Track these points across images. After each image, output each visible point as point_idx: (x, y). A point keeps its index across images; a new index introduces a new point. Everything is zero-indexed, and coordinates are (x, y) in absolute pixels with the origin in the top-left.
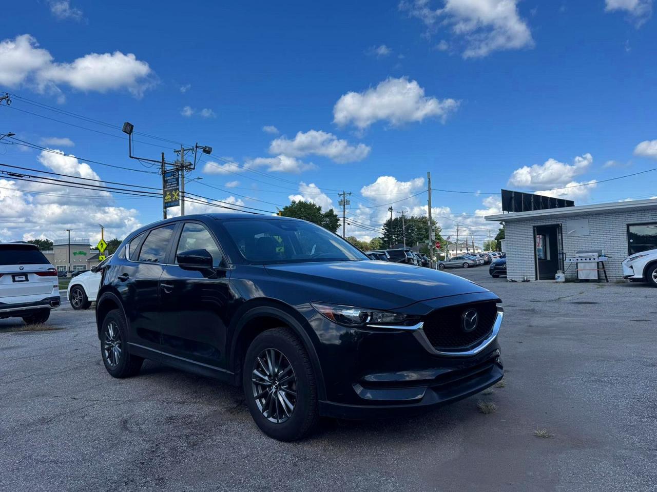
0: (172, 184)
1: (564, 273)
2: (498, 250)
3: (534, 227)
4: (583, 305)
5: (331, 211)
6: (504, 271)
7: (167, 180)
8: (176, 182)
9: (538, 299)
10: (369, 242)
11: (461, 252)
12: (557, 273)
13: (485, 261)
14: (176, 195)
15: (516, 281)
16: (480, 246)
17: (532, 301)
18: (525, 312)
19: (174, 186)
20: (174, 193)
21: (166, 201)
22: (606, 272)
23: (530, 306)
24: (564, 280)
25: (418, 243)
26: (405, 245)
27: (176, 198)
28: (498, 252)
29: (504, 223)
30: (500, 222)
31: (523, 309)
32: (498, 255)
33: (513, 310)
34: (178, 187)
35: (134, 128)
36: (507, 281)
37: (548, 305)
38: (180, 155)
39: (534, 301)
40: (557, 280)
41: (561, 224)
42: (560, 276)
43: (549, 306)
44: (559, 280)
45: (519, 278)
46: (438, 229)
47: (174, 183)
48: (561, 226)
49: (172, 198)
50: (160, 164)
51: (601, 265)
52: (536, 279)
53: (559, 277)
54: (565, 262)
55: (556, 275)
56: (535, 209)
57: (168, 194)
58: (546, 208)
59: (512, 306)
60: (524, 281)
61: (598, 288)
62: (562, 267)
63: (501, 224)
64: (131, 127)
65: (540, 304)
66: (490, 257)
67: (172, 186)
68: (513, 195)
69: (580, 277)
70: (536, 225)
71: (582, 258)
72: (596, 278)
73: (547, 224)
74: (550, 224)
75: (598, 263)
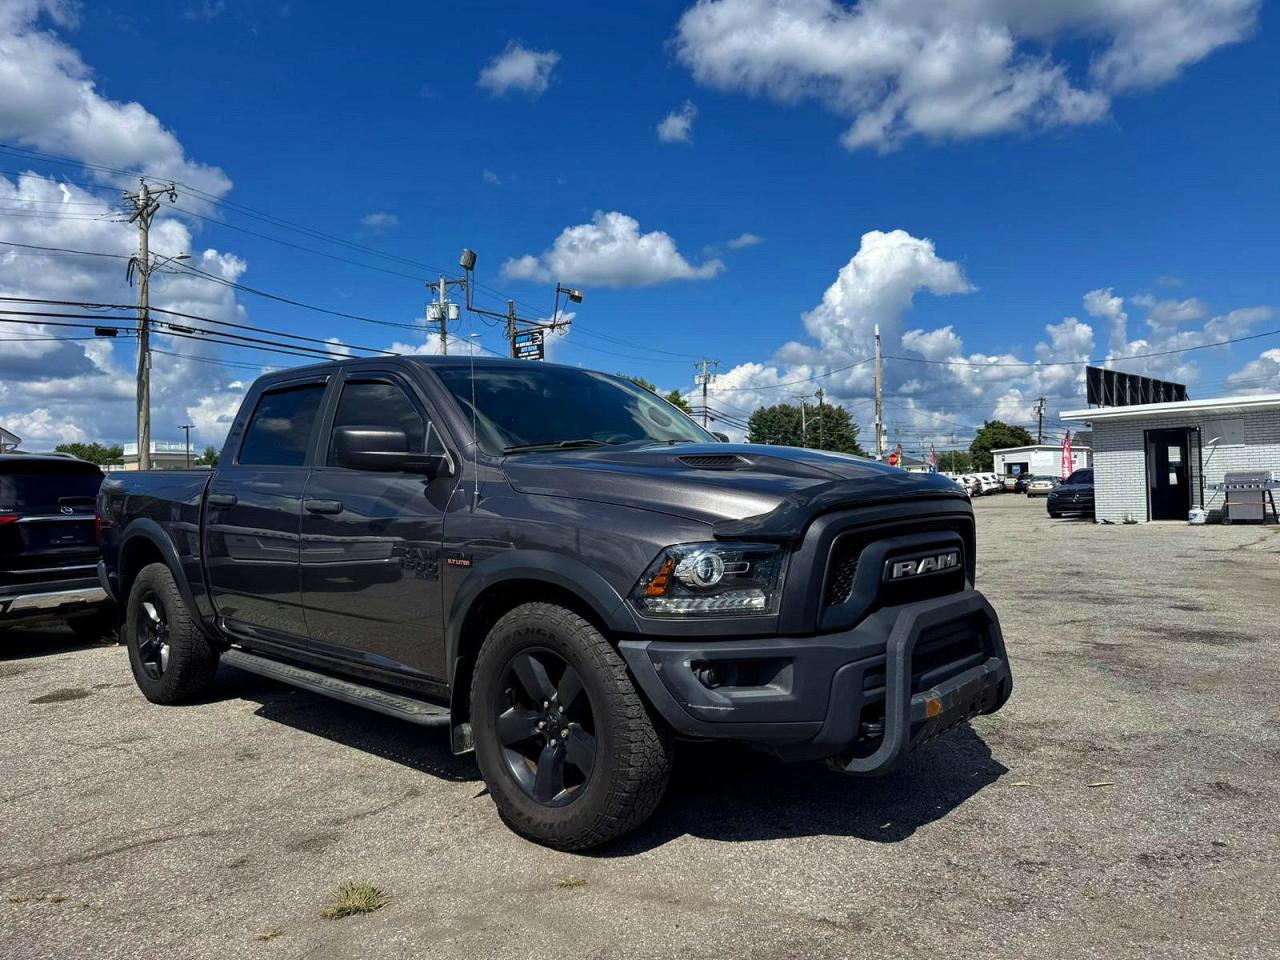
1: (1202, 508)
3: (1145, 431)
7: (520, 348)
12: (1192, 509)
15: (1113, 523)
24: (1204, 520)
29: (1091, 424)
36: (1095, 522)
40: (1193, 521)
41: (1200, 428)
42: (1198, 513)
44: (1195, 520)
45: (1116, 517)
48: (1199, 431)
51: (1268, 496)
52: (1148, 520)
53: (1195, 515)
54: (1205, 490)
55: (1191, 512)
60: (1127, 522)
62: (1200, 499)
68: (1102, 378)
69: (1232, 516)
70: (1150, 428)
71: (1236, 485)
72: (1261, 517)
73: (1170, 427)
74: (1175, 426)
75: (1264, 493)
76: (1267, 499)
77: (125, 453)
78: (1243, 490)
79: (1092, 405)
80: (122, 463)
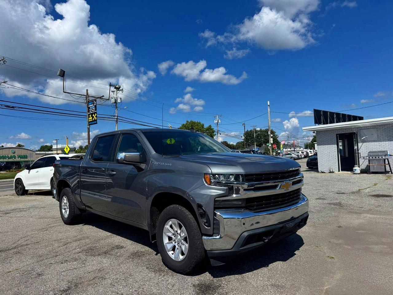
0: (92, 110)
1: (359, 167)
2: (313, 148)
3: (337, 135)
4: (381, 198)
5: (210, 126)
6: (316, 164)
7: (90, 107)
8: (95, 108)
9: (343, 191)
10: (235, 145)
11: (291, 150)
12: (354, 167)
13: (304, 155)
14: (95, 116)
15: (324, 172)
16: (302, 146)
17: (338, 193)
18: (333, 206)
19: (94, 111)
20: (94, 116)
21: (89, 121)
22: (391, 166)
23: (337, 199)
24: (359, 172)
25: (264, 145)
26: (255, 146)
27: (95, 118)
28: (313, 150)
29: (315, 132)
30: (313, 132)
31: (332, 202)
32: (313, 152)
33: (323, 204)
34: (96, 111)
35: (65, 72)
36: (318, 172)
37: (352, 197)
38: (115, 94)
39: (340, 193)
40: (355, 172)
41: (357, 133)
42: (357, 169)
43: (353, 199)
44: (356, 172)
45: (326, 170)
46: (276, 136)
47: (94, 109)
48: (357, 134)
49: (92, 119)
50: (85, 97)
51: (387, 161)
52: (339, 171)
53: (356, 170)
54: (360, 159)
55: (354, 168)
56: (337, 122)
57: (90, 116)
58: (345, 121)
59: (323, 199)
60: (330, 172)
61: (387, 179)
62: (358, 163)
63: (314, 133)
64: (63, 72)
65: (344, 196)
66: (307, 153)
67: (92, 111)
68: (322, 114)
69: (371, 170)
70: (338, 133)
71: (373, 156)
72: (384, 171)
73: (346, 132)
74: (348, 132)
75: (385, 160)
76: (387, 162)
77: (53, 148)
78: (376, 159)
79: (316, 124)
80: (52, 151)
